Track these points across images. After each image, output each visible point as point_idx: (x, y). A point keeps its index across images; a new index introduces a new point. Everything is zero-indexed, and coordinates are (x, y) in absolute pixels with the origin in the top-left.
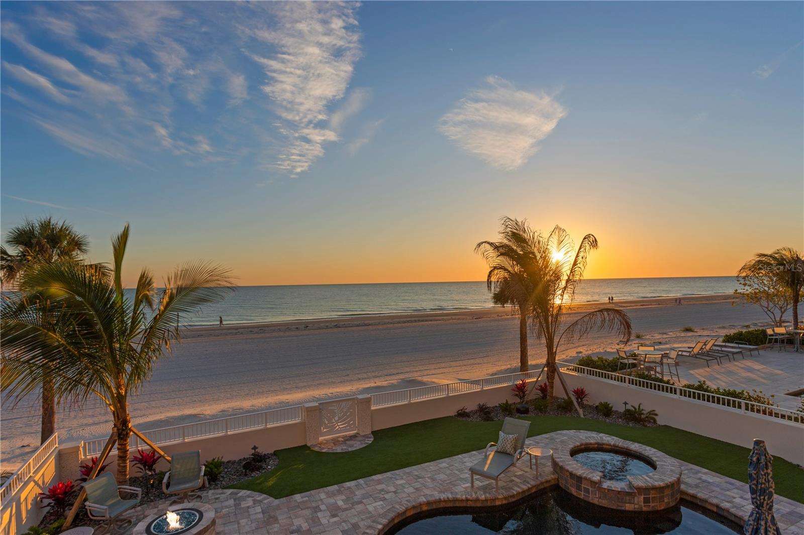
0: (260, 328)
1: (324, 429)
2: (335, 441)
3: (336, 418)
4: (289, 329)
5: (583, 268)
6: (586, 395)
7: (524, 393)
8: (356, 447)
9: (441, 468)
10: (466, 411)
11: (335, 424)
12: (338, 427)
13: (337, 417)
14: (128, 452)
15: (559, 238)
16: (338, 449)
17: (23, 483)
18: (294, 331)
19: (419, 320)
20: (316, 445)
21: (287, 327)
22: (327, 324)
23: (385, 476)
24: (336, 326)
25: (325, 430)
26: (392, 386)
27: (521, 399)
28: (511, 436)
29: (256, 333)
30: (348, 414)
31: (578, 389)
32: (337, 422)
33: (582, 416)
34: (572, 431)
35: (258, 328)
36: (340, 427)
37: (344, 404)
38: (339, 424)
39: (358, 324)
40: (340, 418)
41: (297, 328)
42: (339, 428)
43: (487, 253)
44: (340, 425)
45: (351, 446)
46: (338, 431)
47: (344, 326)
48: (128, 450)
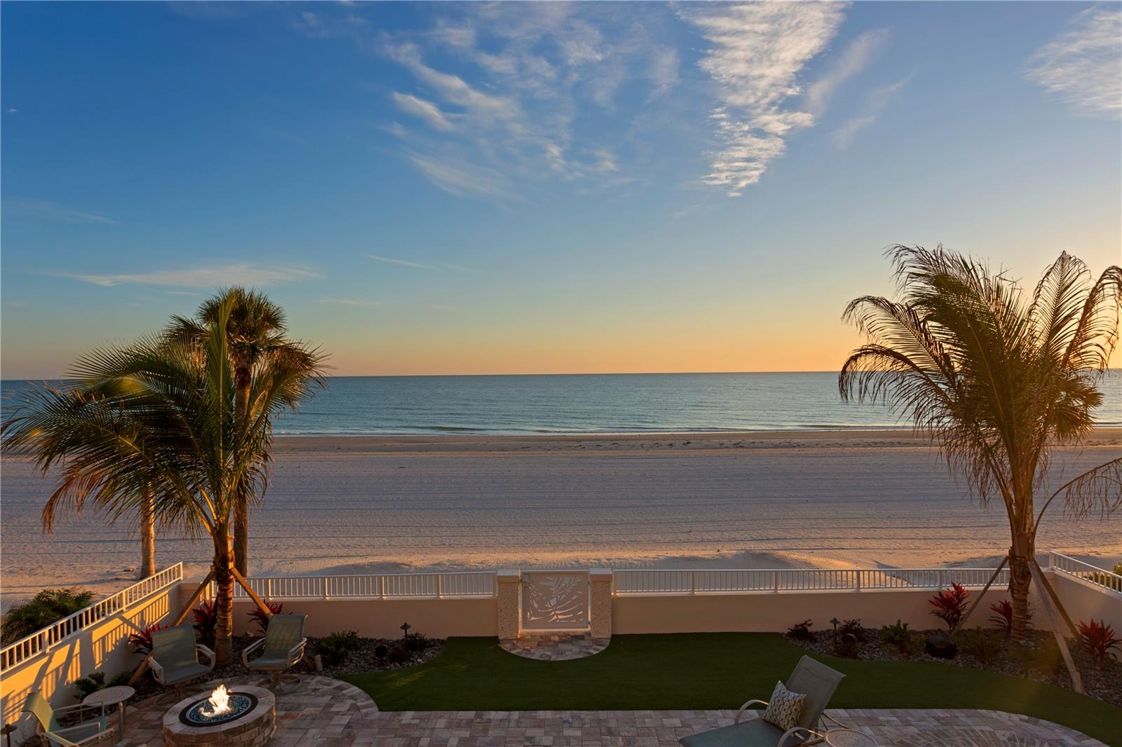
0: (614, 442)
1: (531, 616)
2: (544, 641)
3: (553, 602)
4: (657, 446)
5: (1108, 347)
6: (1114, 641)
7: (958, 612)
8: (567, 656)
9: (663, 726)
10: (808, 628)
11: (551, 612)
12: (555, 617)
13: (555, 600)
14: (231, 602)
15: (1063, 279)
16: (536, 655)
17: (104, 618)
18: (667, 449)
19: (899, 443)
20: (507, 640)
21: (656, 442)
22: (722, 441)
23: (558, 716)
24: (737, 446)
25: (533, 618)
26: (722, 561)
27: (950, 624)
28: (792, 694)
29: (606, 449)
30: (573, 598)
31: (1093, 624)
32: (555, 608)
33: (1078, 688)
34: (1015, 717)
35: (612, 440)
36: (560, 617)
37: (567, 580)
38: (557, 612)
39: (778, 442)
40: (559, 603)
41: (671, 445)
42: (558, 618)
43: (869, 321)
44: (560, 614)
45: (560, 653)
46: (556, 624)
47: (752, 445)
48: (230, 599)
